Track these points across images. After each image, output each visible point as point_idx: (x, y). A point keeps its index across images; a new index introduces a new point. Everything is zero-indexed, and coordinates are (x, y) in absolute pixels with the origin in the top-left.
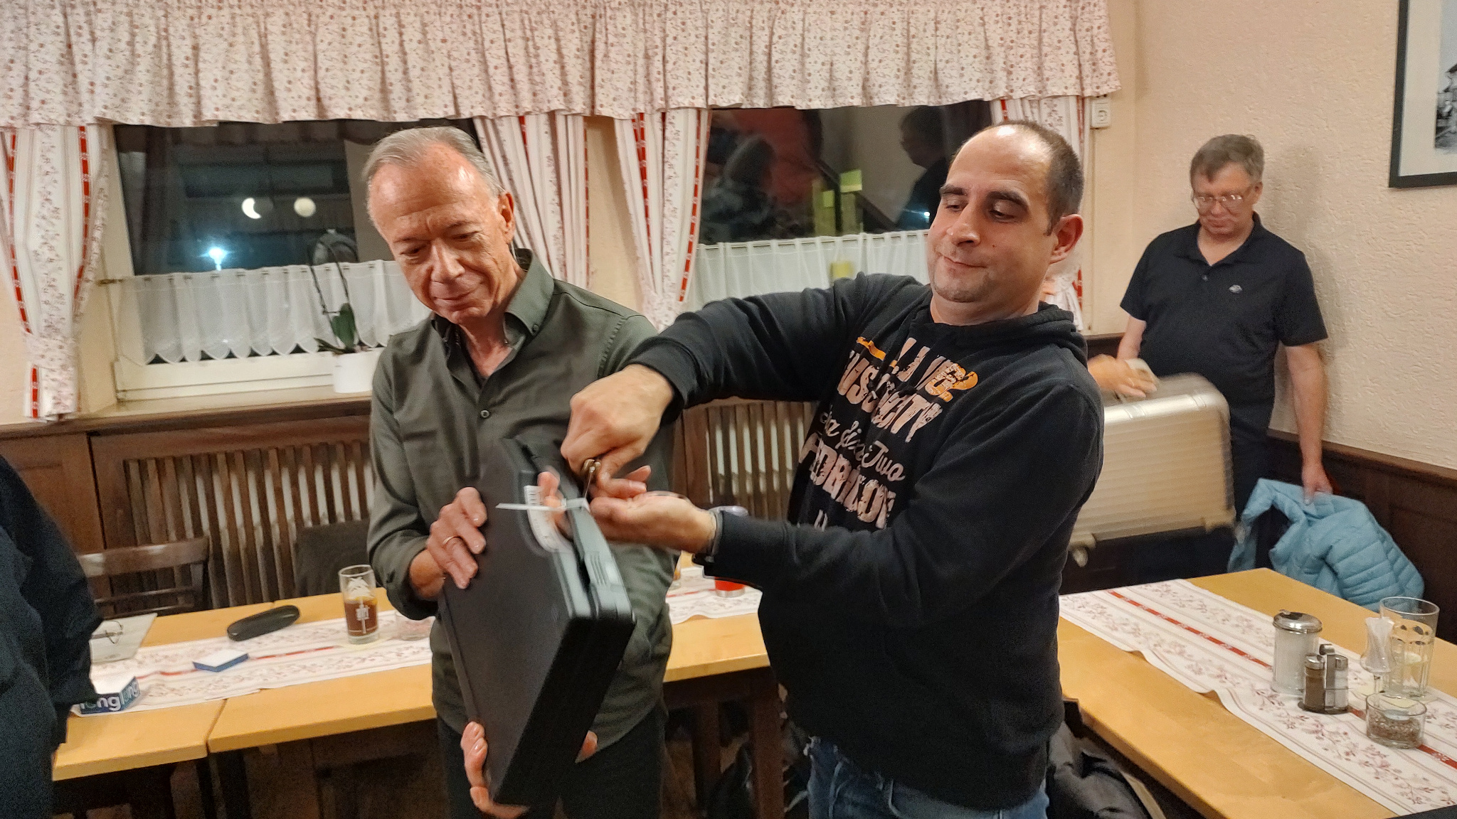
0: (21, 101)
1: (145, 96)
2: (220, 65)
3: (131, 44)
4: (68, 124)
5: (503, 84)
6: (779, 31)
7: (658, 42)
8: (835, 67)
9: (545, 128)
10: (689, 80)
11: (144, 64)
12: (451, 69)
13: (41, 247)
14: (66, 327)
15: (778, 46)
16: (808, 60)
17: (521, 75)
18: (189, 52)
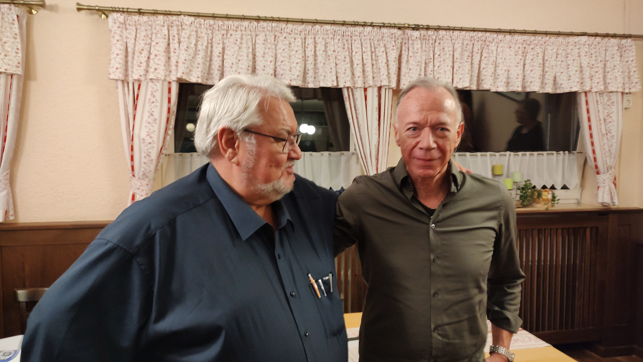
0: (145, 68)
1: (200, 69)
2: (235, 56)
3: (196, 45)
4: (165, 80)
5: (360, 72)
6: (485, 55)
7: (432, 57)
8: (510, 72)
9: (376, 94)
10: (445, 75)
11: (201, 54)
12: (336, 65)
13: (146, 137)
14: (151, 175)
15: (484, 61)
16: (498, 68)
17: (368, 68)
18: (221, 50)
